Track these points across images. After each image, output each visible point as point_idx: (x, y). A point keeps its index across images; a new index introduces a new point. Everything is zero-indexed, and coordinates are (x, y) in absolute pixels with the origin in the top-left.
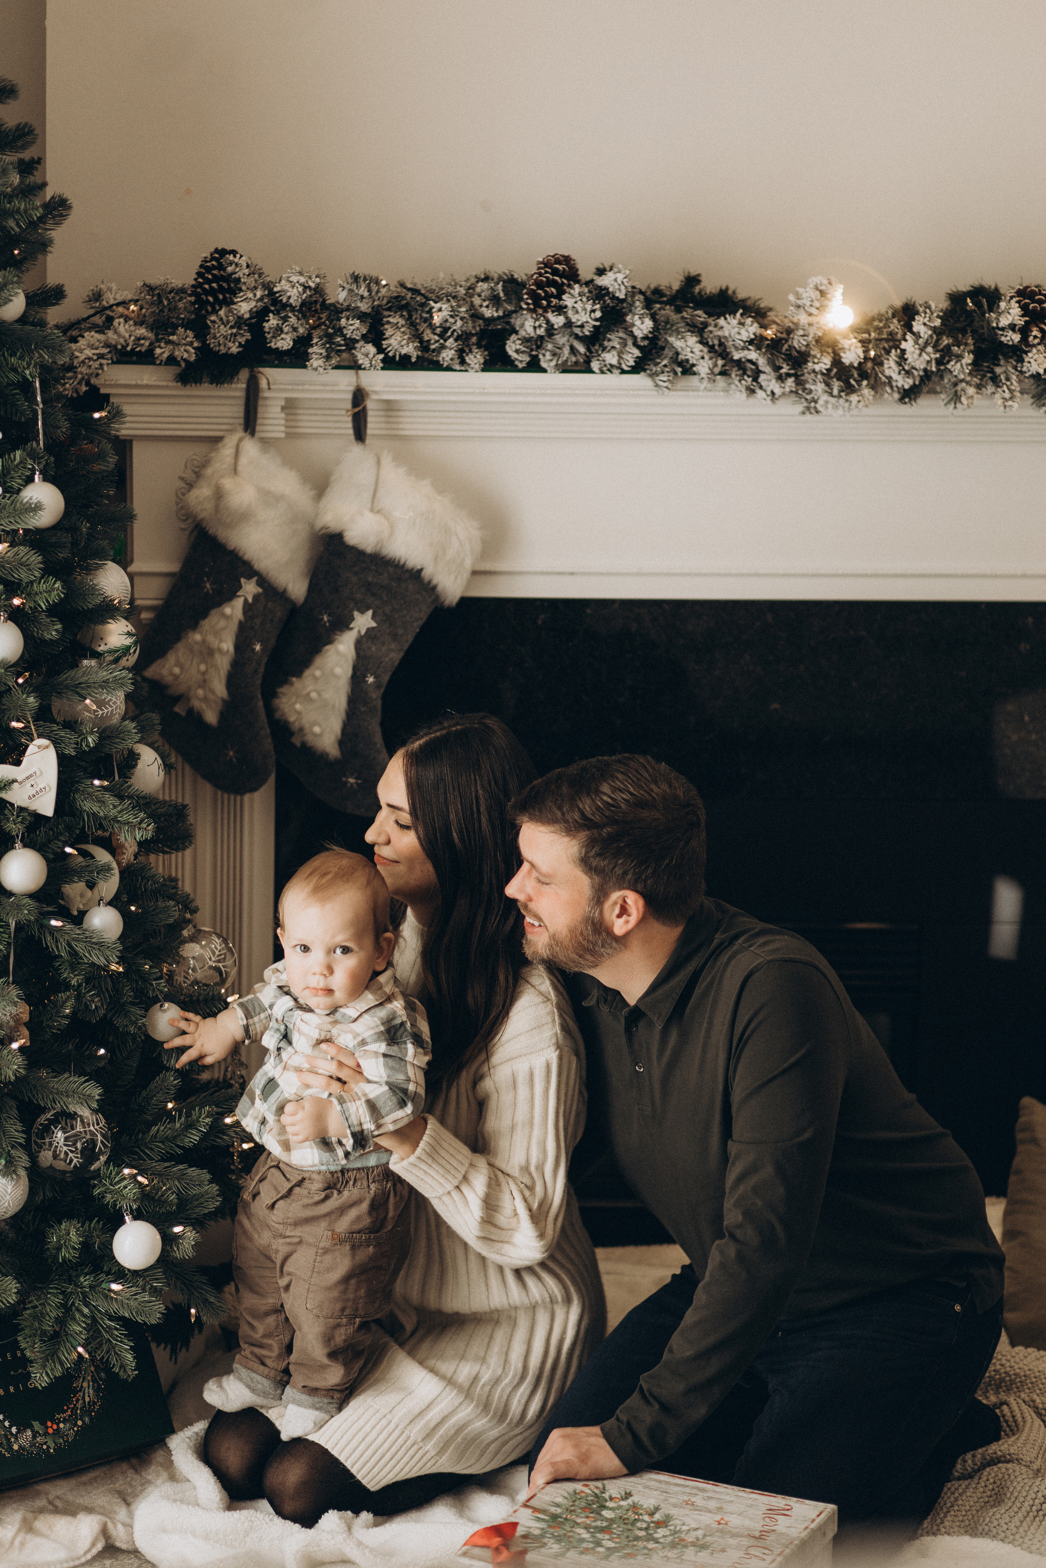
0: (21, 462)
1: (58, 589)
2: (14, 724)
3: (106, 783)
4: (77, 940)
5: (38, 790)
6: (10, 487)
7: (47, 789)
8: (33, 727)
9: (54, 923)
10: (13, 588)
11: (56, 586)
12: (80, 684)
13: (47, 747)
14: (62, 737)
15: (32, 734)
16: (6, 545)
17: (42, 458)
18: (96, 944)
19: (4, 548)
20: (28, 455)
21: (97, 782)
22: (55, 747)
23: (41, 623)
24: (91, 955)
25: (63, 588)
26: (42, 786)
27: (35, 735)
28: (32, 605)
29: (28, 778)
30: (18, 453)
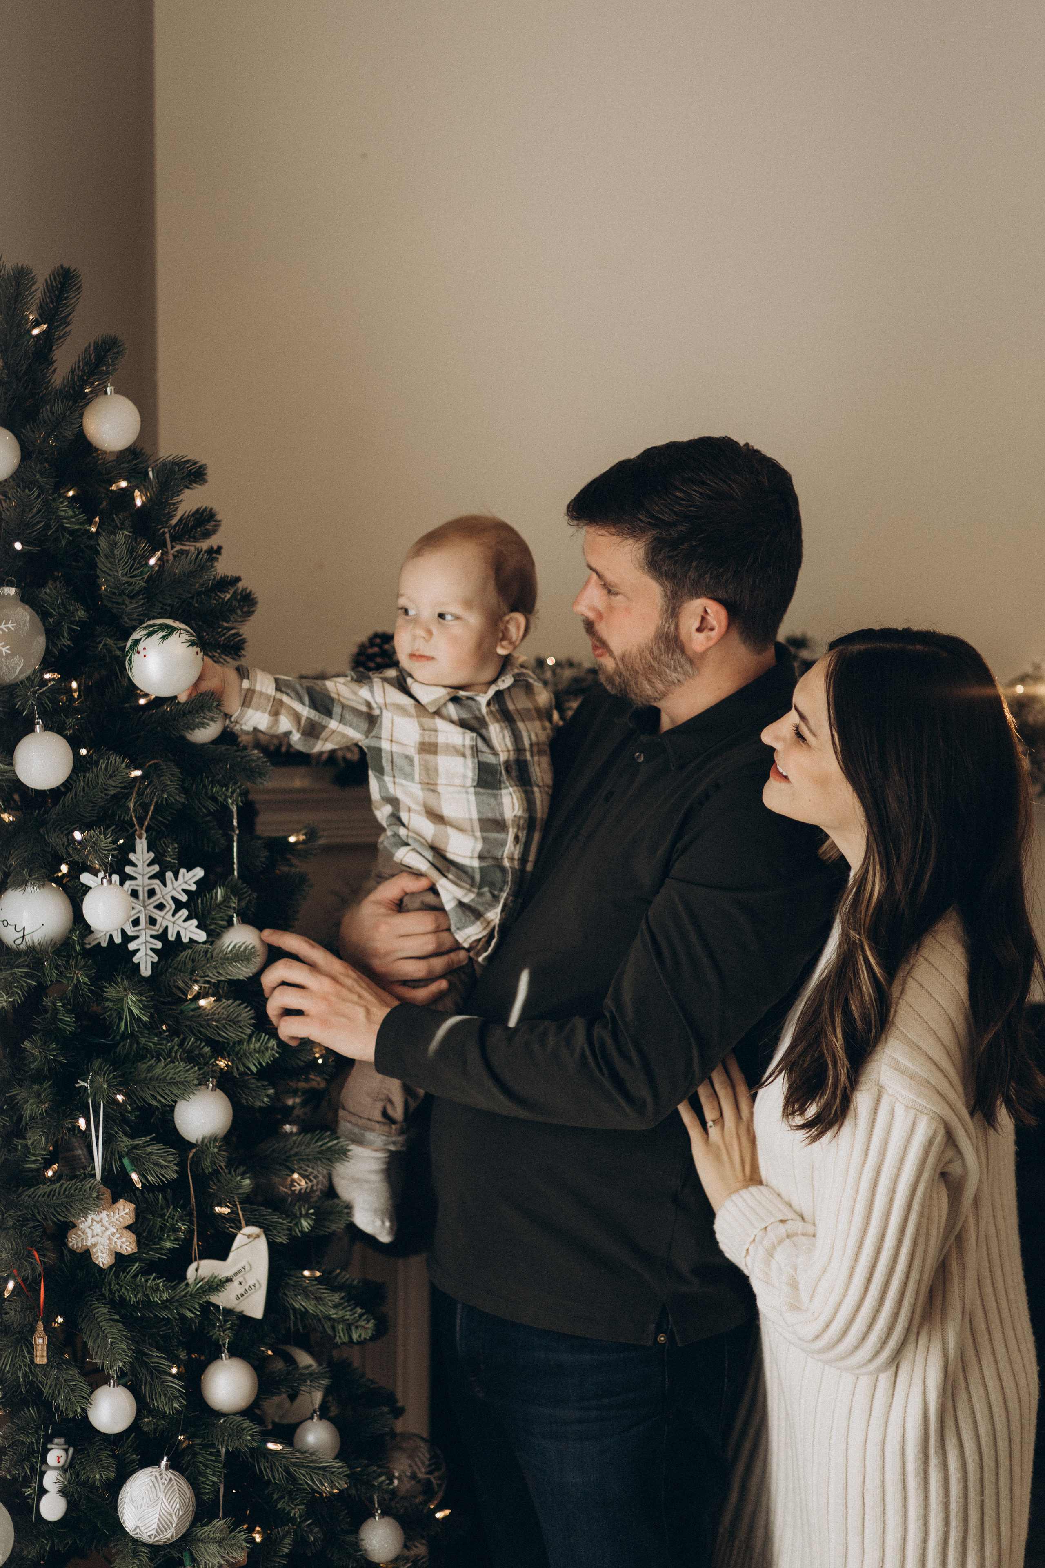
0: (224, 901)
1: (273, 1049)
2: (218, 1209)
3: (318, 1274)
4: (296, 1465)
5: (247, 1287)
6: (211, 930)
7: (257, 1285)
8: (240, 1212)
9: (271, 1446)
10: (220, 1049)
11: (270, 1045)
12: (290, 1157)
13: (258, 1236)
14: (272, 1222)
15: (239, 1221)
16: (212, 999)
17: (244, 893)
18: (320, 1468)
19: (209, 1003)
20: (232, 893)
21: (306, 1273)
22: (266, 1235)
23: (248, 1088)
24: (314, 1482)
25: (278, 1047)
26: (251, 1283)
27: (243, 1222)
28: (242, 1069)
29: (236, 1274)
30: (220, 892)
